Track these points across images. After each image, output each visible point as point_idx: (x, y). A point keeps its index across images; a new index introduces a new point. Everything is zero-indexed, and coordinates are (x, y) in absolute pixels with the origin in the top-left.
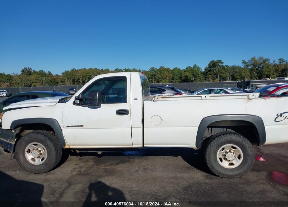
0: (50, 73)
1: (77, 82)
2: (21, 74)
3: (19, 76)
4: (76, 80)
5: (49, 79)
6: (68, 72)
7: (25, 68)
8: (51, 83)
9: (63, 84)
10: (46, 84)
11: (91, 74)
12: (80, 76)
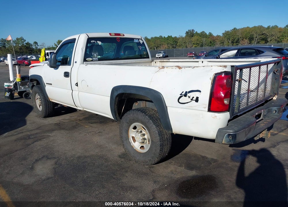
0: (210, 34)
1: (236, 42)
2: (185, 36)
3: (183, 38)
4: (235, 41)
5: (209, 40)
6: (228, 32)
7: (189, 30)
8: (210, 44)
9: (222, 45)
10: (205, 46)
11: (253, 33)
12: (240, 36)
